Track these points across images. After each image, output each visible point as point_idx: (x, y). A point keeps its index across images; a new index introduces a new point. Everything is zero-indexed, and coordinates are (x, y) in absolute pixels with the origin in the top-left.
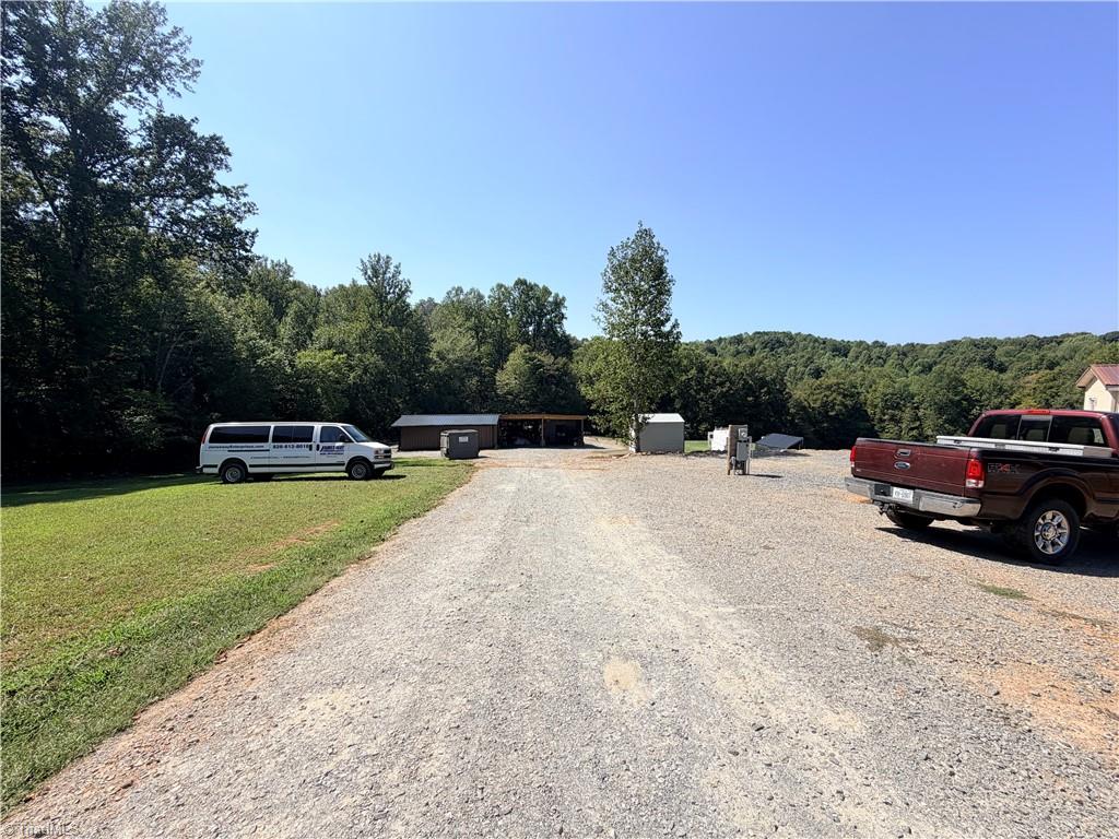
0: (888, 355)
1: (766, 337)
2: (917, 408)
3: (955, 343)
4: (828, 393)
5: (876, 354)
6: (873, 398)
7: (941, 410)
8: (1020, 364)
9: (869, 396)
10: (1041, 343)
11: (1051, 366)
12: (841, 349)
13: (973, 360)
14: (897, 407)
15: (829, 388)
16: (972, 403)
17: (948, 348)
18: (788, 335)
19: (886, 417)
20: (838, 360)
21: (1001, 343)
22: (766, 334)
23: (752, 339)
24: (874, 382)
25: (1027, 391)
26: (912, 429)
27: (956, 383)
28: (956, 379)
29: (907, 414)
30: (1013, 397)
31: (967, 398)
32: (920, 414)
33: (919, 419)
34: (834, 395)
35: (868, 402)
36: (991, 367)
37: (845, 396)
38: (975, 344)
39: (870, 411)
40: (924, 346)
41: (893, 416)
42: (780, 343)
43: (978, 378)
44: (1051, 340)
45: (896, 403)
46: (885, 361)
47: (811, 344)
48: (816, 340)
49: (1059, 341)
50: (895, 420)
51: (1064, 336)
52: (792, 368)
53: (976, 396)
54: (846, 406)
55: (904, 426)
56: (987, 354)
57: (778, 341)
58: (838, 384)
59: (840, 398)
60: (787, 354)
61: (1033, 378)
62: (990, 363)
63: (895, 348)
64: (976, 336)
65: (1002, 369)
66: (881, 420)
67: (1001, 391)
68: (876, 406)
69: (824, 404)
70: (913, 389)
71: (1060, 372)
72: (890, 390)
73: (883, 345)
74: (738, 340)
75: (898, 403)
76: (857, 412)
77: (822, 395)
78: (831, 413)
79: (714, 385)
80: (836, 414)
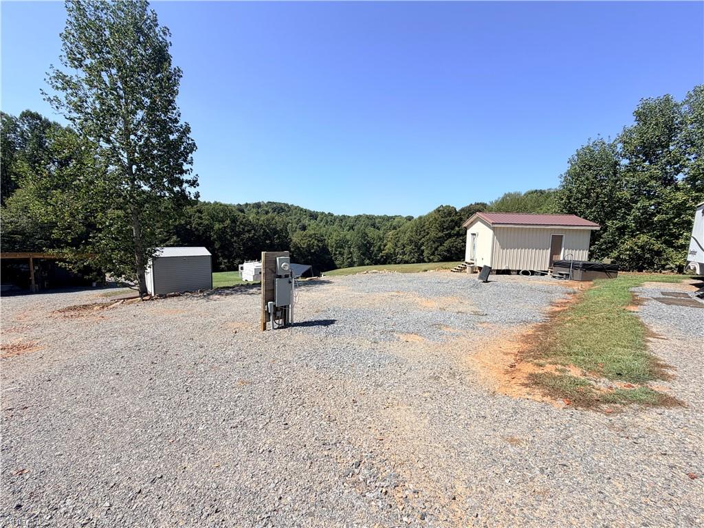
0: (335, 220)
1: (275, 206)
2: (350, 247)
3: (361, 216)
4: (310, 239)
5: (330, 219)
6: (331, 242)
7: (359, 249)
9: (329, 241)
10: (389, 219)
11: (395, 228)
12: (313, 216)
13: (368, 225)
14: (342, 247)
15: (310, 236)
16: (371, 245)
17: (358, 218)
18: (286, 205)
19: (337, 252)
20: (313, 221)
23: (267, 206)
24: (331, 234)
25: (388, 239)
26: (348, 258)
27: (364, 235)
28: (364, 233)
29: (346, 251)
30: (384, 242)
31: (369, 242)
32: (351, 250)
33: (351, 253)
34: (313, 240)
35: (329, 244)
36: (374, 227)
37: (318, 241)
38: (369, 217)
39: (330, 250)
40: (349, 217)
41: (340, 252)
42: (283, 210)
43: (372, 233)
44: (392, 217)
45: (342, 244)
47: (299, 212)
48: (302, 210)
49: (393, 218)
50: (341, 254)
52: (290, 224)
53: (372, 241)
54: (319, 247)
55: (345, 257)
56: (372, 221)
57: (282, 208)
58: (315, 234)
59: (316, 242)
60: (287, 216)
61: (390, 232)
62: (373, 225)
63: (337, 217)
65: (379, 230)
66: (335, 254)
67: (380, 238)
68: (332, 247)
70: (348, 237)
72: (339, 238)
73: (332, 215)
74: (258, 205)
76: (324, 250)
77: (307, 241)
78: (313, 251)
79: (243, 232)
80: (315, 252)
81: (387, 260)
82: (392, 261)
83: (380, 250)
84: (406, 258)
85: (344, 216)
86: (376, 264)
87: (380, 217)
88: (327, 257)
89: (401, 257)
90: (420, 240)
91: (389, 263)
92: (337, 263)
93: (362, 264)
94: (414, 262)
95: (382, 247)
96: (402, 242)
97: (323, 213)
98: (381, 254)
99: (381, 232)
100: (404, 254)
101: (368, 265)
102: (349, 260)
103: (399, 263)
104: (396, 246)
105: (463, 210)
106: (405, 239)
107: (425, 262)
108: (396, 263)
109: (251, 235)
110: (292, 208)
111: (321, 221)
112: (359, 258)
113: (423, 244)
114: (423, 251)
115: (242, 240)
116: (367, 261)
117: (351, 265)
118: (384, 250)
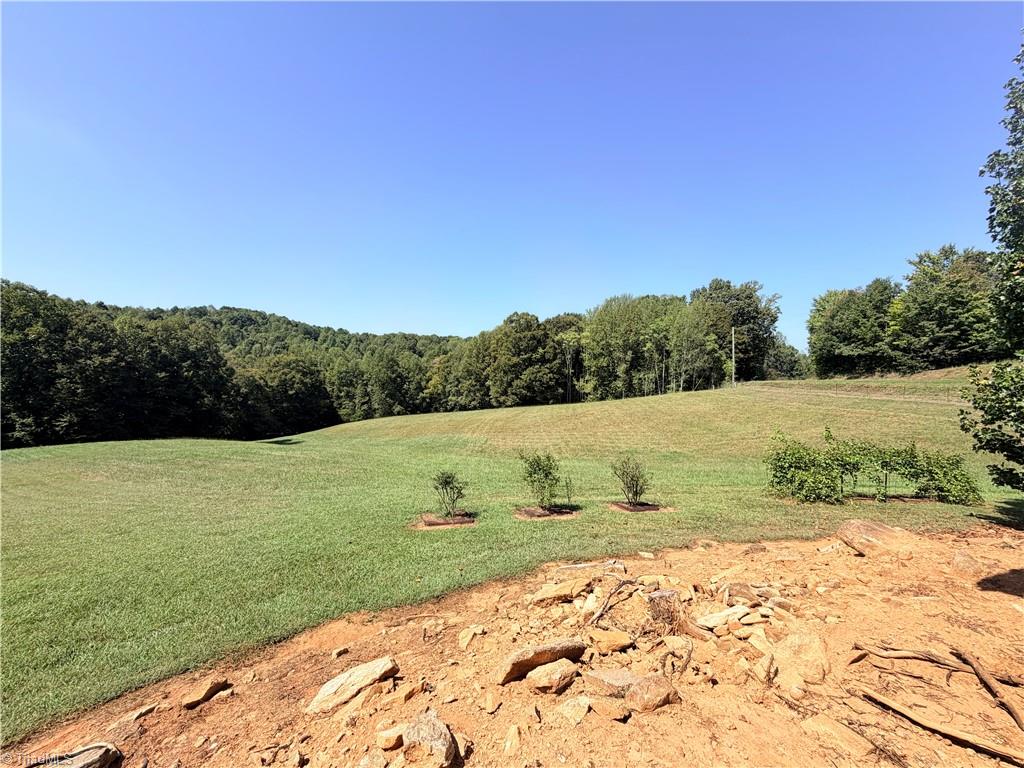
0: (349, 341)
1: (236, 314)
2: (366, 385)
3: (394, 335)
4: (286, 370)
5: (340, 339)
6: (330, 376)
7: (383, 386)
8: (431, 352)
9: (327, 374)
10: (439, 340)
11: (445, 353)
12: (311, 333)
14: (351, 384)
15: (288, 365)
16: (404, 379)
17: (388, 339)
18: (261, 314)
19: (342, 394)
20: (307, 342)
21: (420, 338)
22: (237, 310)
23: (219, 313)
24: (331, 360)
25: (435, 370)
26: (363, 404)
27: (393, 363)
28: (392, 359)
29: (359, 391)
30: (428, 375)
31: (400, 376)
32: (369, 390)
33: (368, 395)
34: (293, 372)
35: (327, 380)
36: (414, 352)
37: (304, 374)
38: (405, 337)
39: (329, 389)
40: (375, 336)
41: (348, 392)
42: (252, 321)
43: (407, 360)
44: (444, 338)
45: (350, 379)
46: (347, 346)
47: (284, 325)
48: (289, 323)
49: (447, 339)
50: (350, 397)
51: (450, 337)
52: (258, 345)
53: (405, 374)
54: (305, 384)
55: (357, 401)
56: (412, 344)
57: (250, 319)
58: (296, 361)
59: (298, 376)
60: (258, 331)
61: (437, 359)
62: (413, 349)
63: (354, 336)
64: (407, 332)
65: (421, 356)
66: (339, 397)
67: (420, 369)
68: (333, 384)
69: (283, 383)
70: (363, 367)
71: (451, 356)
72: (344, 369)
73: (346, 333)
74: (201, 312)
75: (351, 381)
76: (317, 390)
77: (280, 373)
78: (291, 392)
79: (88, 352)
80: (296, 393)
81: (431, 405)
82: (441, 405)
83: (420, 389)
84: (462, 400)
85: (367, 335)
86: (413, 412)
87: (426, 338)
88: (322, 402)
89: (454, 398)
90: (484, 370)
91: (437, 410)
92: (342, 412)
93: (389, 413)
94: (475, 408)
95: (423, 383)
96: (454, 374)
97: (329, 329)
98: (421, 394)
99: (424, 359)
100: (459, 393)
101: (399, 414)
102: (365, 407)
103: (452, 410)
104: (446, 380)
105: (548, 321)
106: (459, 369)
107: (492, 407)
108: (446, 410)
109: (108, 360)
110: (271, 319)
111: (325, 341)
112: (382, 402)
113: (487, 378)
114: (488, 389)
115: (82, 370)
116: (398, 408)
117: (369, 415)
118: (426, 388)
